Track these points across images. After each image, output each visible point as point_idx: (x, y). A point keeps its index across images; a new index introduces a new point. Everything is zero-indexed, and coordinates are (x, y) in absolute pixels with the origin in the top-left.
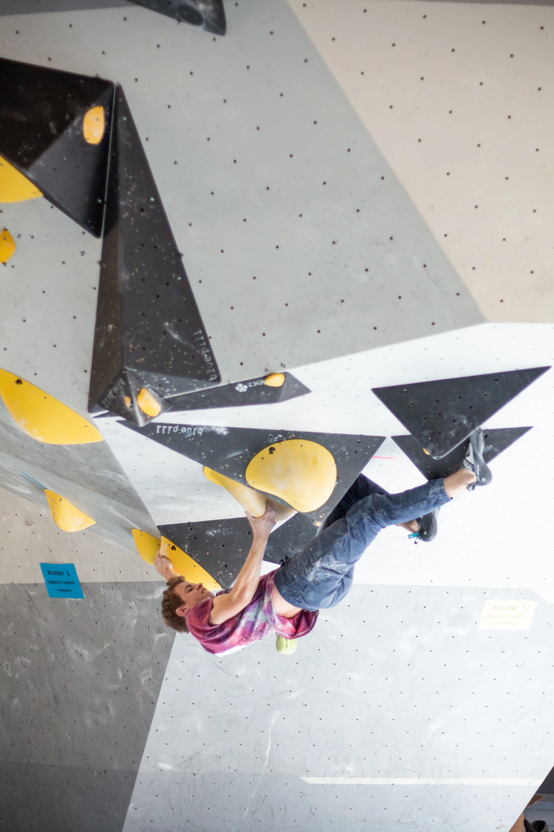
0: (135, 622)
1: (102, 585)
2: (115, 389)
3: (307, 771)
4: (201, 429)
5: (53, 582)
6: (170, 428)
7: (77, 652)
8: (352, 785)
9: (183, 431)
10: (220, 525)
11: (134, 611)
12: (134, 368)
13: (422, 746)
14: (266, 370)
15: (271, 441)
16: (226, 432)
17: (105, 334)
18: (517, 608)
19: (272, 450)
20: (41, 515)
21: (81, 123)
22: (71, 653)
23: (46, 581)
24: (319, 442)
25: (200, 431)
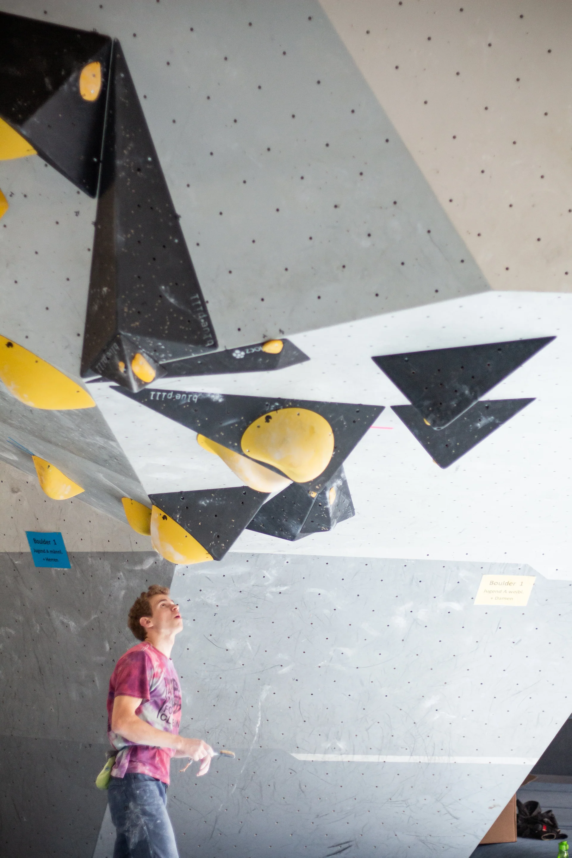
0: (123, 593)
1: (90, 555)
2: (109, 354)
3: (298, 747)
4: (196, 396)
5: (38, 551)
6: (164, 394)
7: (63, 623)
8: (343, 762)
9: (178, 398)
10: (213, 495)
11: (123, 582)
12: (127, 332)
13: (415, 723)
14: (264, 336)
15: (268, 409)
16: (222, 399)
17: (99, 297)
18: (514, 583)
19: (268, 419)
20: (27, 483)
21: (77, 79)
22: (57, 623)
23: (31, 549)
24: (317, 411)
25: (195, 398)
